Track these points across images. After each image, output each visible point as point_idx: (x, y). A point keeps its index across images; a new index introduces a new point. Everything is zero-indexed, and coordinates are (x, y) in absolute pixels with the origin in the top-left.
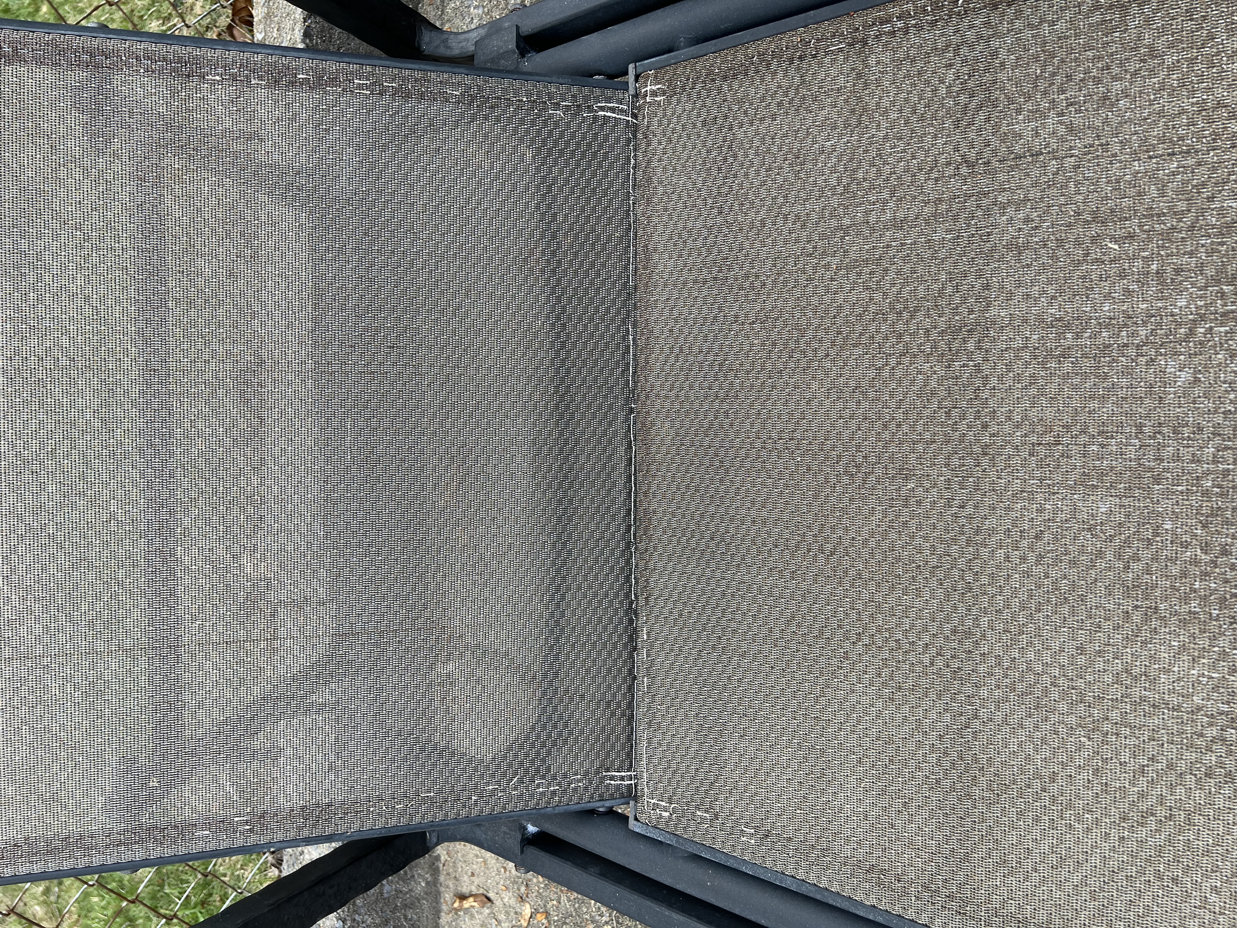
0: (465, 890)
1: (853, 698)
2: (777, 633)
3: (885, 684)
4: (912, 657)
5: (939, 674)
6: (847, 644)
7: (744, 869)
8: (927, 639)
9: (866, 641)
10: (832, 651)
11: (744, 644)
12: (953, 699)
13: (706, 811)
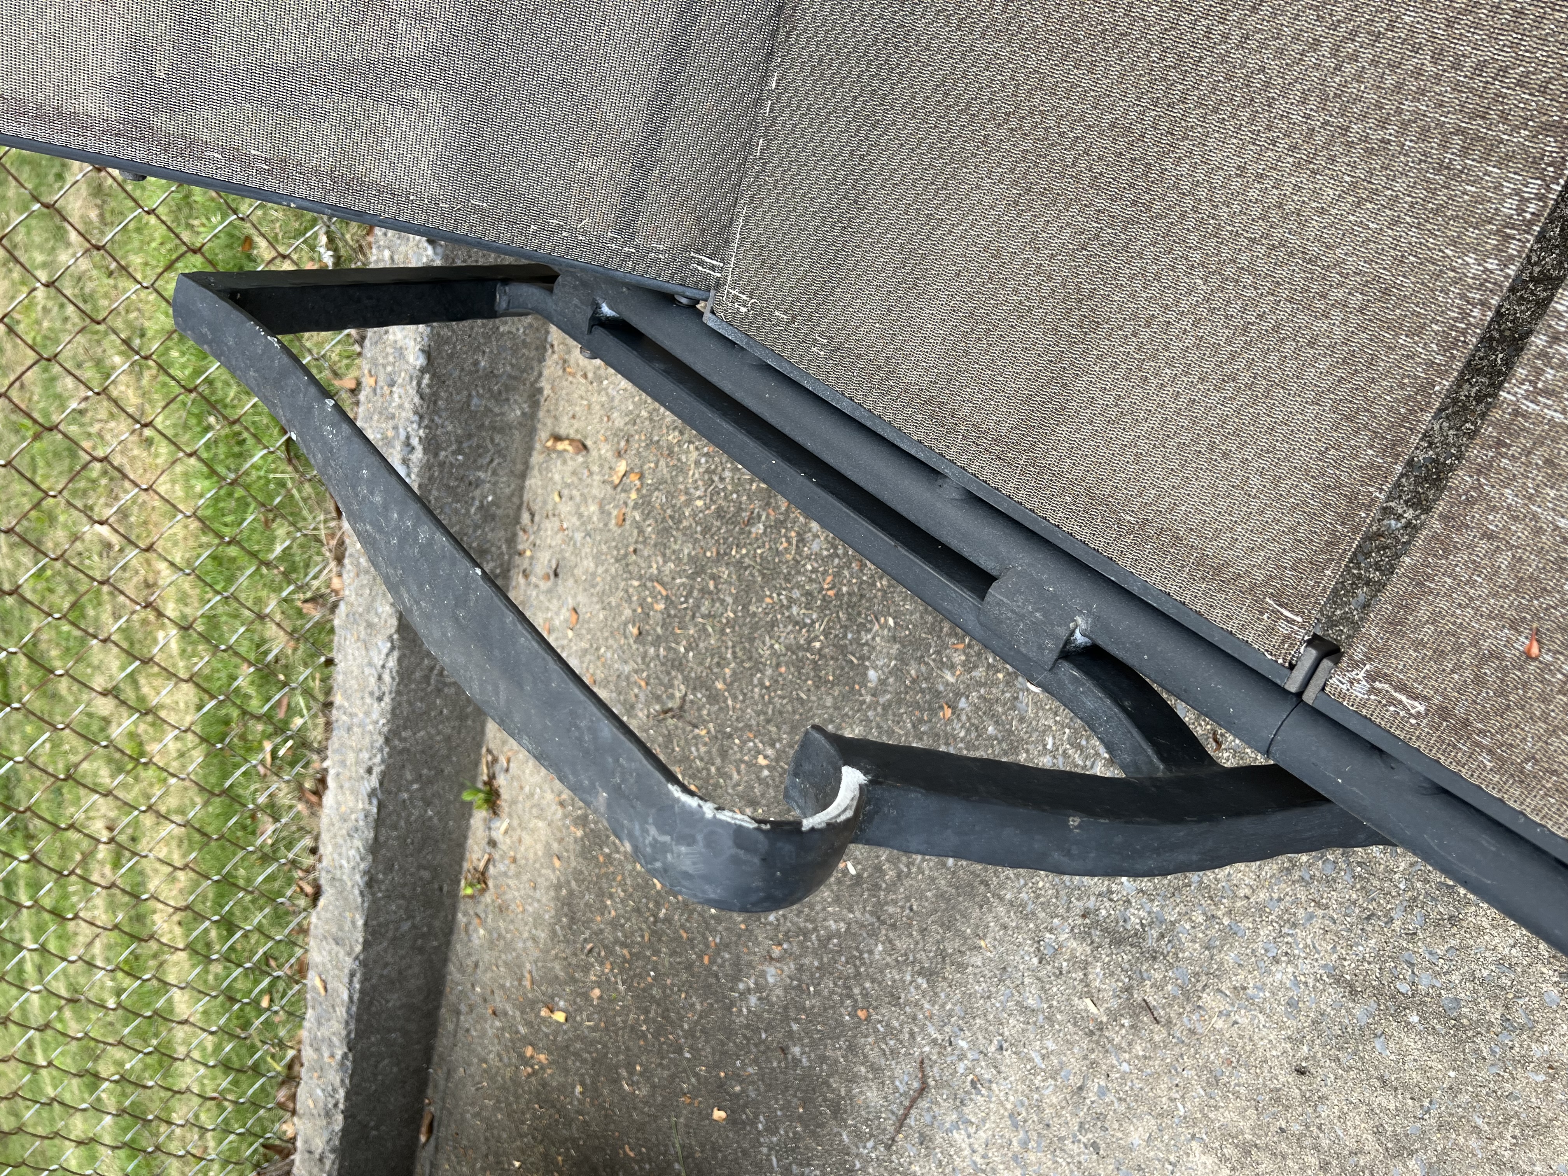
0: (563, 432)
1: (975, 196)
2: (919, 101)
3: (1015, 183)
4: (1055, 153)
5: (1076, 179)
6: (991, 126)
7: (805, 383)
8: (1079, 130)
9: (1013, 124)
10: (973, 132)
11: (880, 110)
12: (1081, 212)
13: (785, 312)
